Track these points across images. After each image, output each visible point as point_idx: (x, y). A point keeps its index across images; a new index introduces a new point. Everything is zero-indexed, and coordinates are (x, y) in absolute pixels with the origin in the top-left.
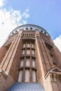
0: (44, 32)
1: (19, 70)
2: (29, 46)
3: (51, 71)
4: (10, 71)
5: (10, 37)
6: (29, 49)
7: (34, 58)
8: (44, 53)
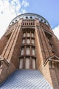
0: (44, 21)
1: (20, 58)
2: (29, 35)
3: (50, 59)
4: (12, 59)
5: (10, 27)
6: (28, 38)
7: (34, 47)
8: (44, 42)
